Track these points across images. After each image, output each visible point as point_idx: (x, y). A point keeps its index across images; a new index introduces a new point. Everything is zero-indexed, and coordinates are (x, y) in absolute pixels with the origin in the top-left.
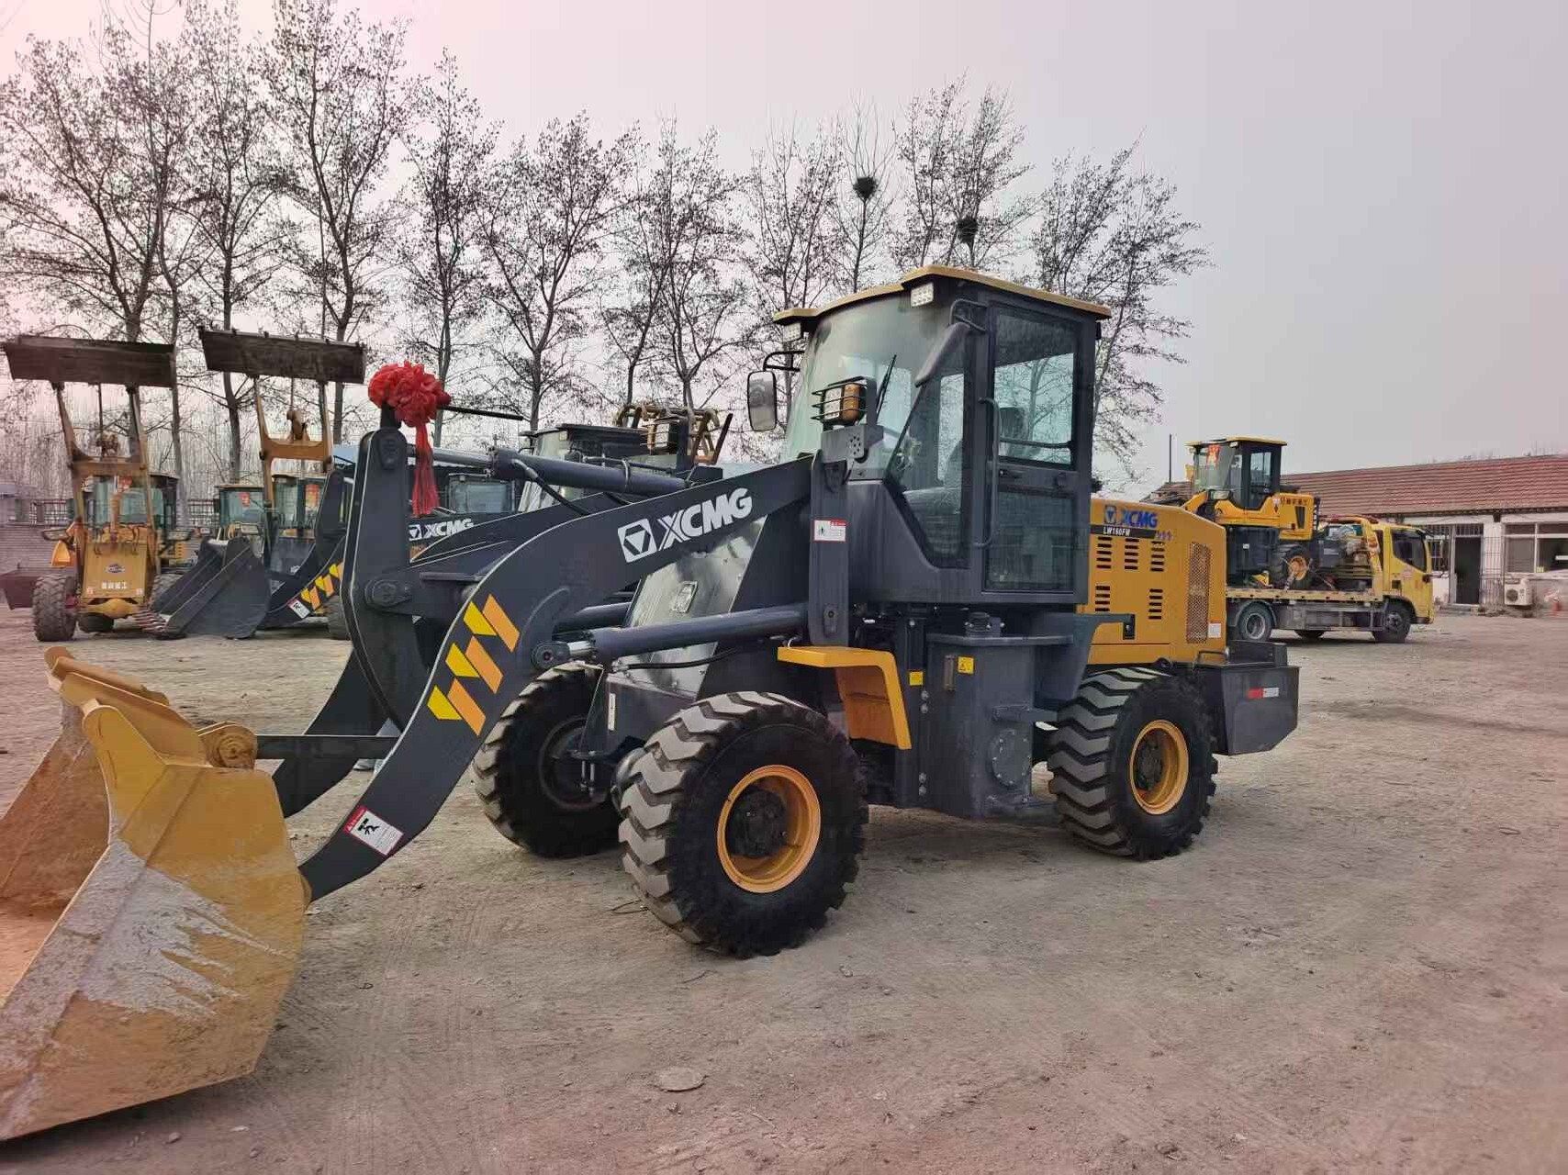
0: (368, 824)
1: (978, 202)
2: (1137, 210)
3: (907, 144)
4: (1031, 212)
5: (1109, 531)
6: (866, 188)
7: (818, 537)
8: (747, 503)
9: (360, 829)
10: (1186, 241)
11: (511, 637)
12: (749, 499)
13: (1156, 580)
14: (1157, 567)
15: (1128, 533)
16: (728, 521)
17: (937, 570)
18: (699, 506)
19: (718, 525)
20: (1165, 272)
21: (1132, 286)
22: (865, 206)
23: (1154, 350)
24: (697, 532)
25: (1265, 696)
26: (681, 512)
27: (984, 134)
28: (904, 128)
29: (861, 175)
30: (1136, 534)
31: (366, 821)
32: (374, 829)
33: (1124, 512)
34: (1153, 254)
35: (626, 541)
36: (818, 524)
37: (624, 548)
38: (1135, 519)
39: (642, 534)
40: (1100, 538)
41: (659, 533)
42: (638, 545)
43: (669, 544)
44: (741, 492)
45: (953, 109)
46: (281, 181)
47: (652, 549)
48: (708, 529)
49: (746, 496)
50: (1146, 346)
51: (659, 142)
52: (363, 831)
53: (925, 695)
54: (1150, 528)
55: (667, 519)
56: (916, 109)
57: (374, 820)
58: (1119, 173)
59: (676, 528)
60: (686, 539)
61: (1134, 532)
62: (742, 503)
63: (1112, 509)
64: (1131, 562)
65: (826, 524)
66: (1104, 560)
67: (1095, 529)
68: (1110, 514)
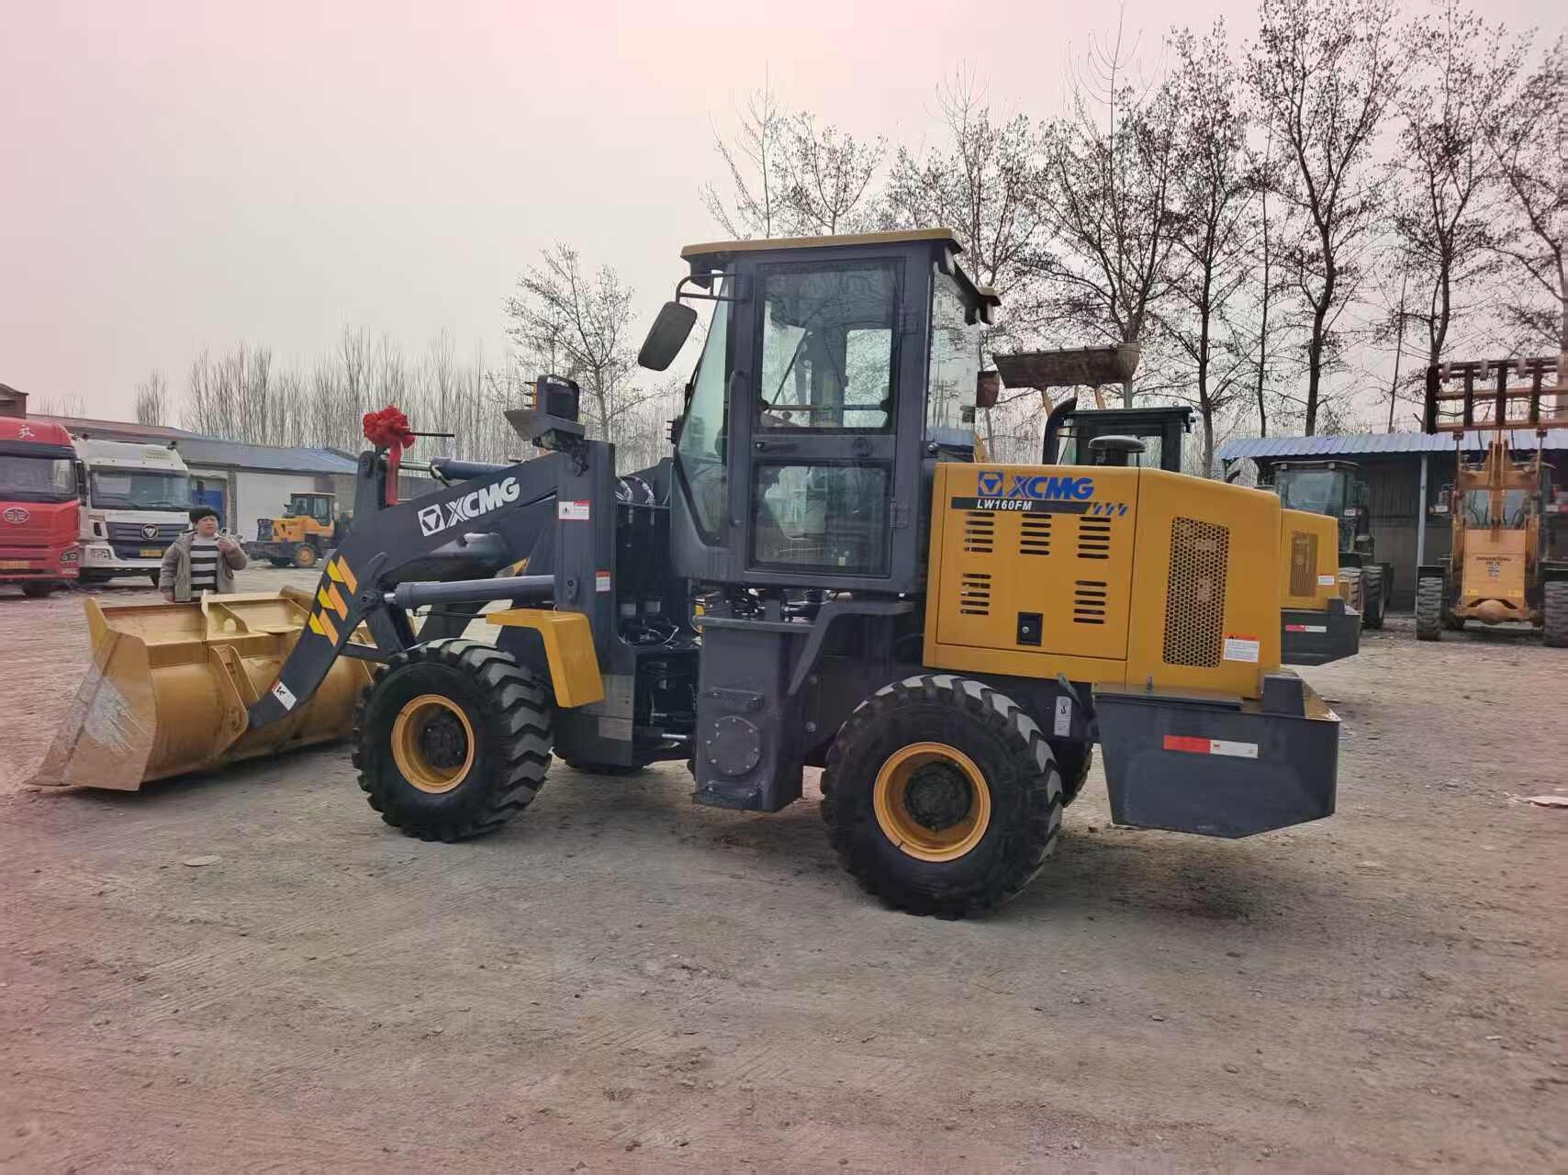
0: (280, 690)
5: (989, 504)
7: (562, 516)
8: (516, 490)
9: (276, 693)
11: (352, 585)
12: (517, 486)
13: (1090, 570)
14: (1093, 552)
15: (1027, 506)
16: (500, 504)
17: (704, 547)
18: (475, 494)
19: (491, 508)
24: (474, 513)
26: (462, 498)
32: (284, 693)
33: (1019, 479)
35: (424, 521)
36: (562, 505)
37: (423, 527)
38: (1041, 488)
39: (434, 515)
40: (970, 514)
41: (447, 514)
42: (432, 524)
43: (453, 523)
44: (511, 480)
47: (442, 526)
48: (483, 511)
49: (515, 483)
52: (279, 693)
55: (453, 504)
57: (284, 688)
59: (459, 510)
60: (466, 519)
61: (1036, 505)
62: (509, 489)
64: (1034, 544)
65: (569, 505)
66: (981, 541)
67: (958, 503)
68: (991, 484)
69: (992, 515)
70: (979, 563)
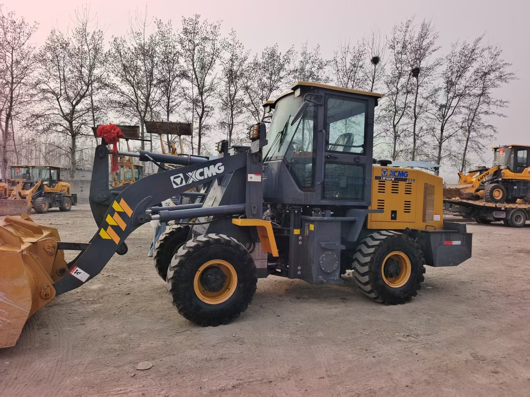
0: (78, 272)
1: (420, 62)
2: (486, 60)
3: (392, 43)
4: (441, 63)
5: (384, 178)
6: (375, 60)
7: (249, 180)
8: (222, 168)
9: (75, 273)
10: (506, 70)
11: (129, 212)
12: (223, 166)
13: (408, 198)
14: (408, 192)
15: (393, 179)
16: (214, 174)
17: (302, 192)
18: (202, 169)
19: (210, 176)
20: (498, 82)
21: (484, 88)
22: (375, 67)
23: (493, 113)
24: (202, 178)
25: (453, 244)
26: (195, 171)
27: (422, 37)
28: (391, 37)
29: (374, 56)
30: (397, 180)
31: (77, 270)
32: (80, 273)
33: (391, 171)
34: (492, 76)
35: (174, 181)
36: (249, 176)
37: (173, 184)
38: (397, 174)
39: (180, 179)
40: (379, 181)
41: (187, 178)
42: (179, 182)
43: (190, 182)
44: (220, 164)
45: (409, 29)
46: (184, 75)
47: (184, 184)
48: (206, 177)
49: (222, 165)
50: (490, 111)
51: (301, 51)
52: (76, 274)
53: (300, 238)
54: (404, 177)
55: (190, 174)
56: (395, 30)
57: (80, 270)
58: (477, 46)
59: (193, 176)
60: (197, 180)
61: (395, 179)
62: (220, 168)
63: (385, 170)
64: (395, 191)
65: (253, 175)
66: (382, 190)
67: (377, 178)
68: (385, 172)
69: (385, 182)
70: (381, 196)
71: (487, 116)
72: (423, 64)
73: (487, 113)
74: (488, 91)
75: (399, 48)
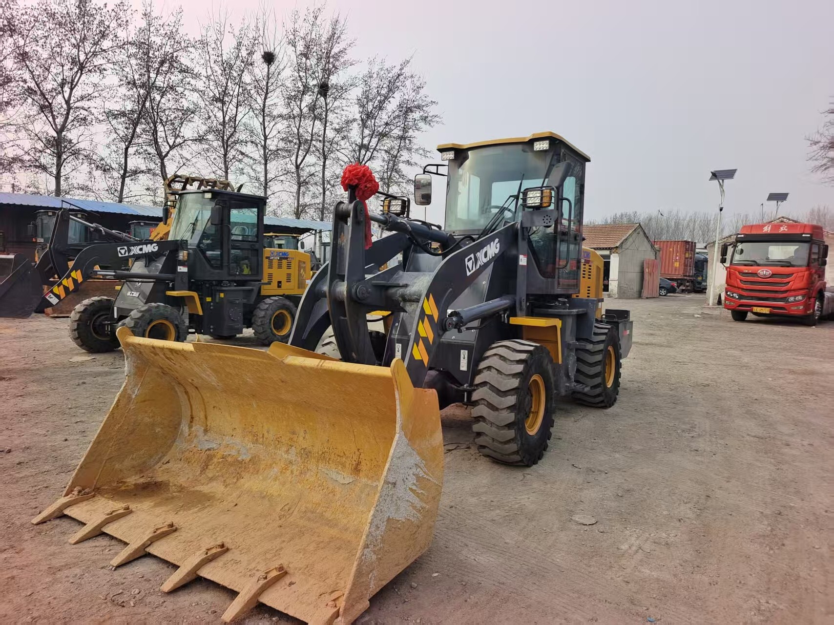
1: (329, 75)
2: (408, 91)
3: (292, 37)
4: (357, 84)
6: (269, 58)
10: (432, 111)
20: (421, 124)
21: (405, 130)
22: (269, 68)
23: (416, 164)
27: (332, 38)
28: (290, 26)
29: (266, 50)
34: (417, 115)
45: (318, 22)
50: (412, 161)
56: (296, 17)
58: (404, 71)
71: (409, 167)
72: (333, 80)
73: (408, 162)
74: (411, 133)
75: (300, 47)
